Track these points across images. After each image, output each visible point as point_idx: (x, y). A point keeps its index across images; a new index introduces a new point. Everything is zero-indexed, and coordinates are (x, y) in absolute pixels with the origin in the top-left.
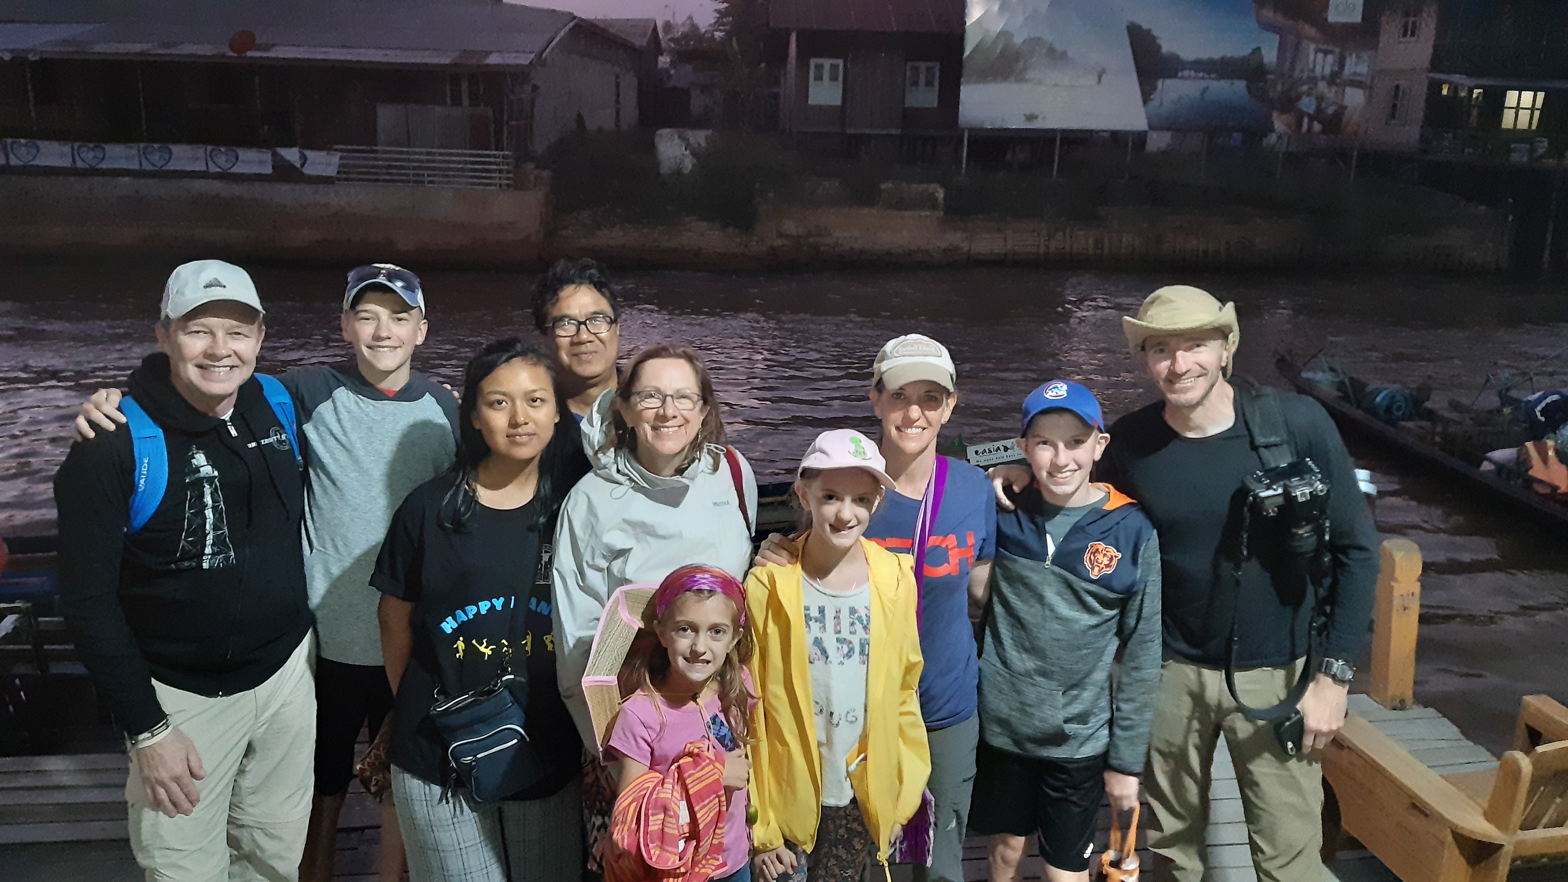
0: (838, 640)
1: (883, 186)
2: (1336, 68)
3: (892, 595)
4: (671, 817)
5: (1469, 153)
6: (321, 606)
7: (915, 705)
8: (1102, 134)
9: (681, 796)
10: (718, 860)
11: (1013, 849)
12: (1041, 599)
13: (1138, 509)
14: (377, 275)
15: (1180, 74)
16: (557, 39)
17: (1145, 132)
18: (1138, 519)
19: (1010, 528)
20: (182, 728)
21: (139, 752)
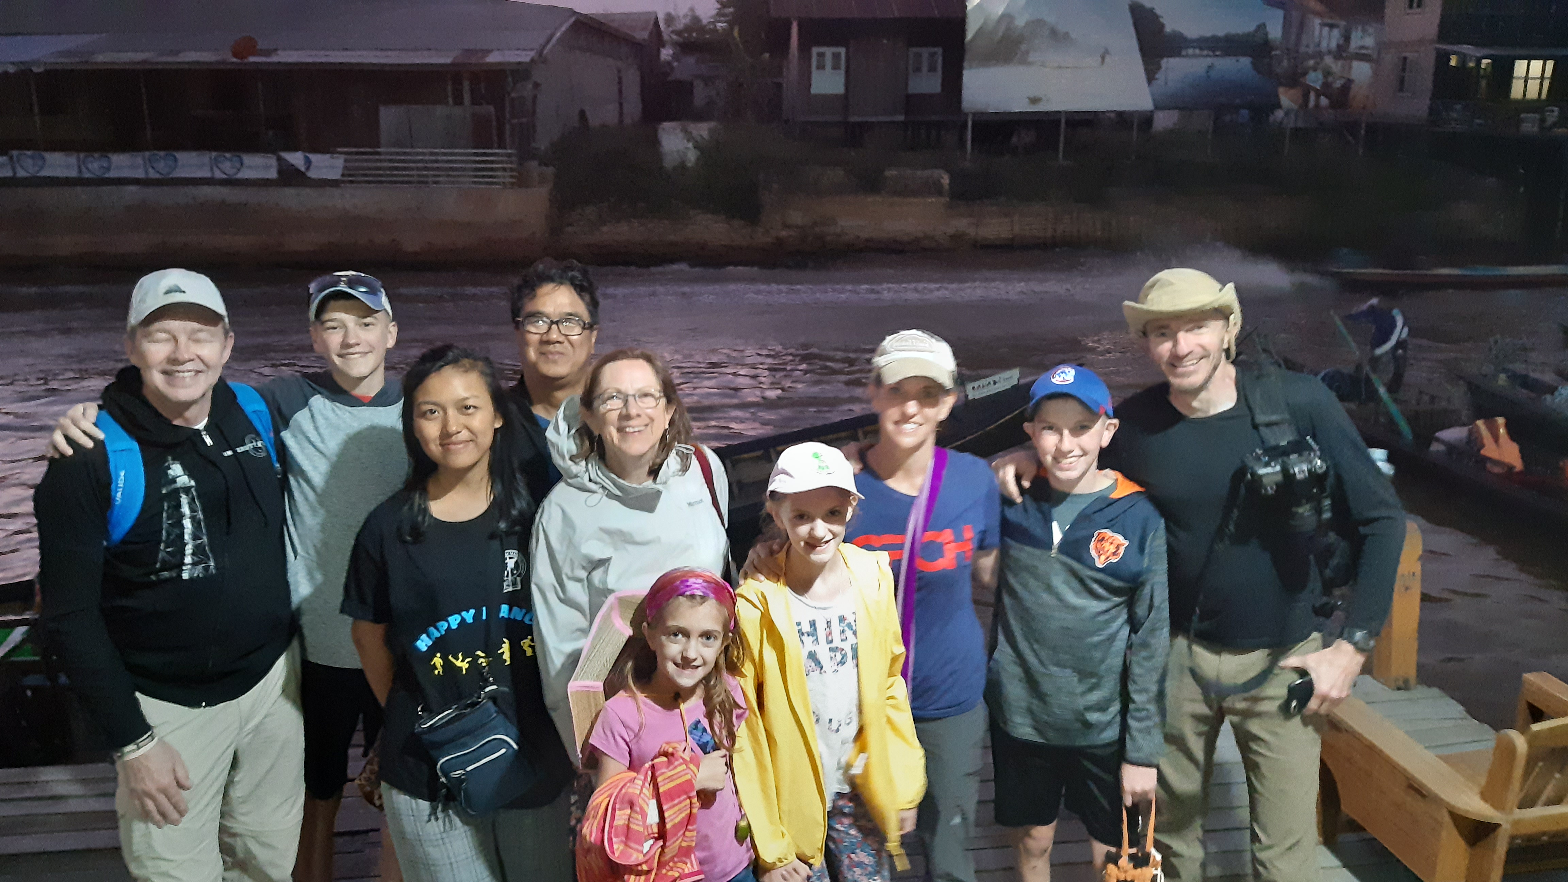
0: (830, 650)
1: (888, 173)
2: (1342, 43)
4: (642, 816)
5: (1479, 125)
8: (1107, 114)
9: (652, 795)
11: (1042, 838)
12: (1048, 588)
13: (1146, 496)
14: (336, 284)
15: (1184, 53)
16: (558, 34)
17: (1152, 112)
18: (1146, 506)
19: (1016, 518)
20: (168, 739)
21: (125, 765)
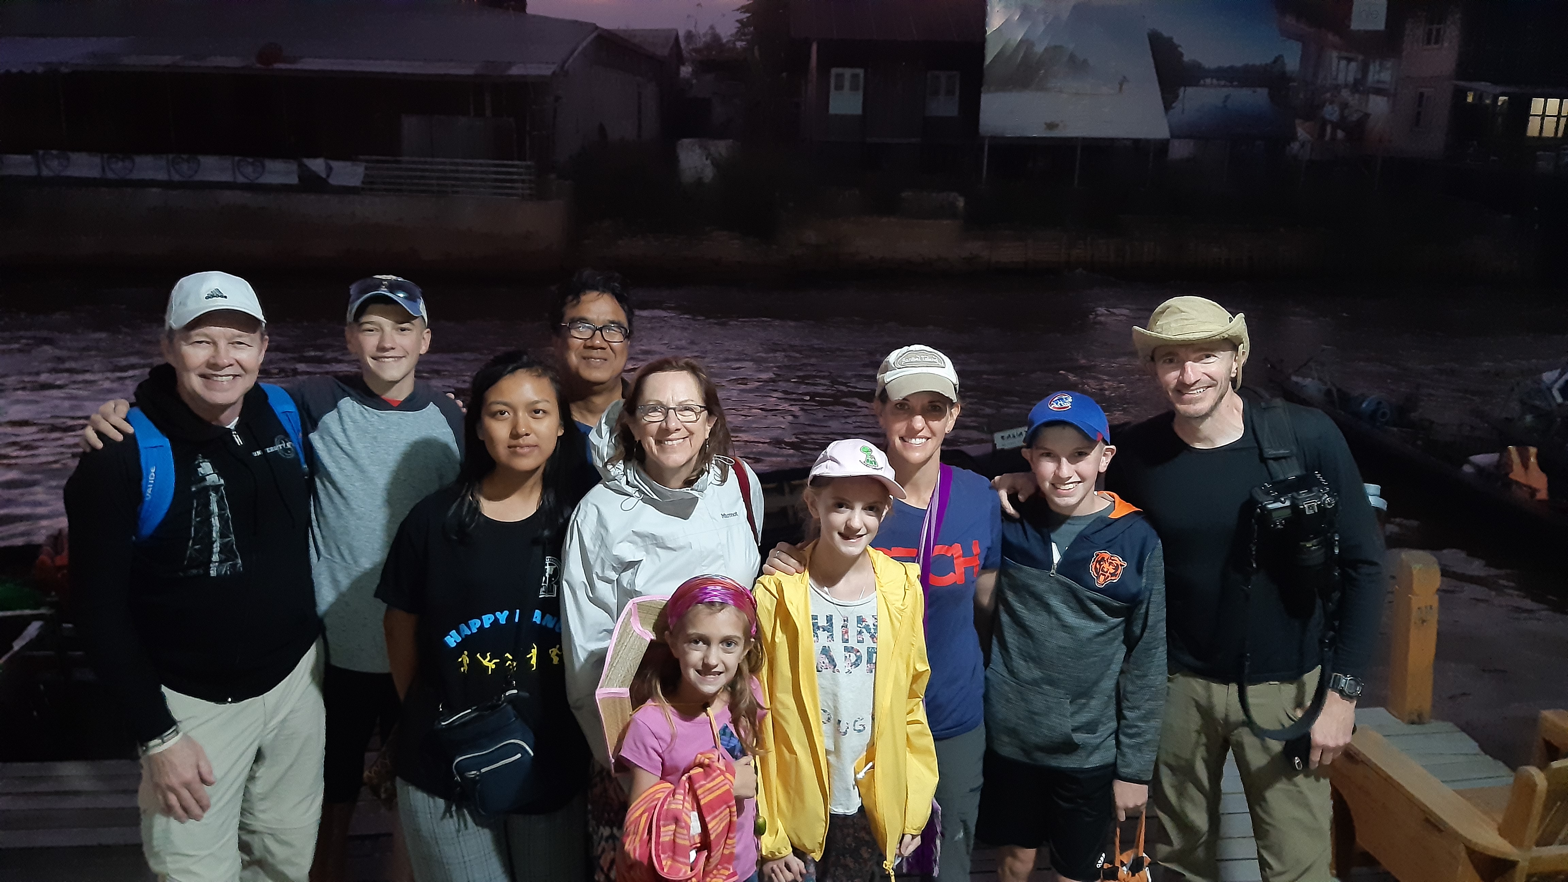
0: (846, 649)
1: (904, 195)
2: (1359, 76)
3: (899, 604)
4: (683, 828)
5: (1493, 161)
6: (327, 613)
7: (921, 715)
8: (1124, 142)
9: (693, 807)
10: (729, 870)
11: (1022, 861)
12: (1048, 608)
13: (1143, 518)
14: (378, 287)
15: (1202, 82)
16: (580, 48)
17: (1168, 141)
18: (1143, 528)
19: (1015, 536)
20: (192, 734)
21: (150, 758)
